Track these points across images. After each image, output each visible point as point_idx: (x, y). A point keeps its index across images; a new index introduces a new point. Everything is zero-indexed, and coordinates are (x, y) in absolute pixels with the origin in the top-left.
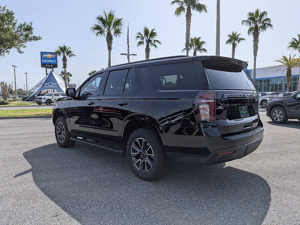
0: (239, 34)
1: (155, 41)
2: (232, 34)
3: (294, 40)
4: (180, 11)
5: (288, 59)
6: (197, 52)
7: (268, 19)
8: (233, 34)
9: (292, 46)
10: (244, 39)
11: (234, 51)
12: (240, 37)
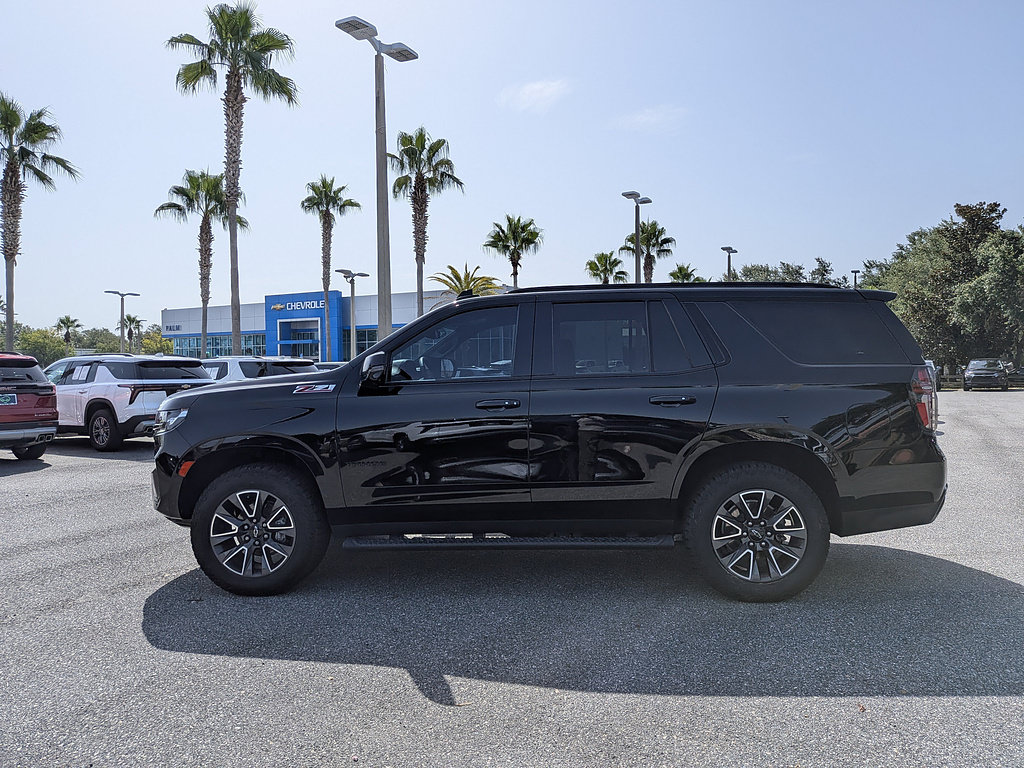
0: (343, 188)
1: (46, 158)
2: (320, 183)
3: (498, 229)
4: (196, 78)
5: (462, 277)
6: (212, 225)
7: (448, 163)
8: (324, 182)
9: (493, 244)
10: (357, 205)
11: (330, 236)
12: (344, 196)
